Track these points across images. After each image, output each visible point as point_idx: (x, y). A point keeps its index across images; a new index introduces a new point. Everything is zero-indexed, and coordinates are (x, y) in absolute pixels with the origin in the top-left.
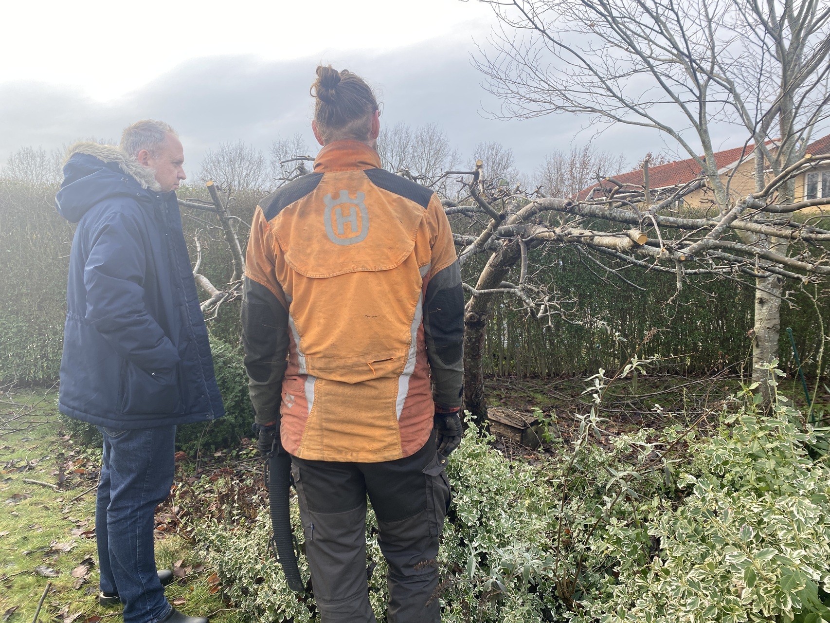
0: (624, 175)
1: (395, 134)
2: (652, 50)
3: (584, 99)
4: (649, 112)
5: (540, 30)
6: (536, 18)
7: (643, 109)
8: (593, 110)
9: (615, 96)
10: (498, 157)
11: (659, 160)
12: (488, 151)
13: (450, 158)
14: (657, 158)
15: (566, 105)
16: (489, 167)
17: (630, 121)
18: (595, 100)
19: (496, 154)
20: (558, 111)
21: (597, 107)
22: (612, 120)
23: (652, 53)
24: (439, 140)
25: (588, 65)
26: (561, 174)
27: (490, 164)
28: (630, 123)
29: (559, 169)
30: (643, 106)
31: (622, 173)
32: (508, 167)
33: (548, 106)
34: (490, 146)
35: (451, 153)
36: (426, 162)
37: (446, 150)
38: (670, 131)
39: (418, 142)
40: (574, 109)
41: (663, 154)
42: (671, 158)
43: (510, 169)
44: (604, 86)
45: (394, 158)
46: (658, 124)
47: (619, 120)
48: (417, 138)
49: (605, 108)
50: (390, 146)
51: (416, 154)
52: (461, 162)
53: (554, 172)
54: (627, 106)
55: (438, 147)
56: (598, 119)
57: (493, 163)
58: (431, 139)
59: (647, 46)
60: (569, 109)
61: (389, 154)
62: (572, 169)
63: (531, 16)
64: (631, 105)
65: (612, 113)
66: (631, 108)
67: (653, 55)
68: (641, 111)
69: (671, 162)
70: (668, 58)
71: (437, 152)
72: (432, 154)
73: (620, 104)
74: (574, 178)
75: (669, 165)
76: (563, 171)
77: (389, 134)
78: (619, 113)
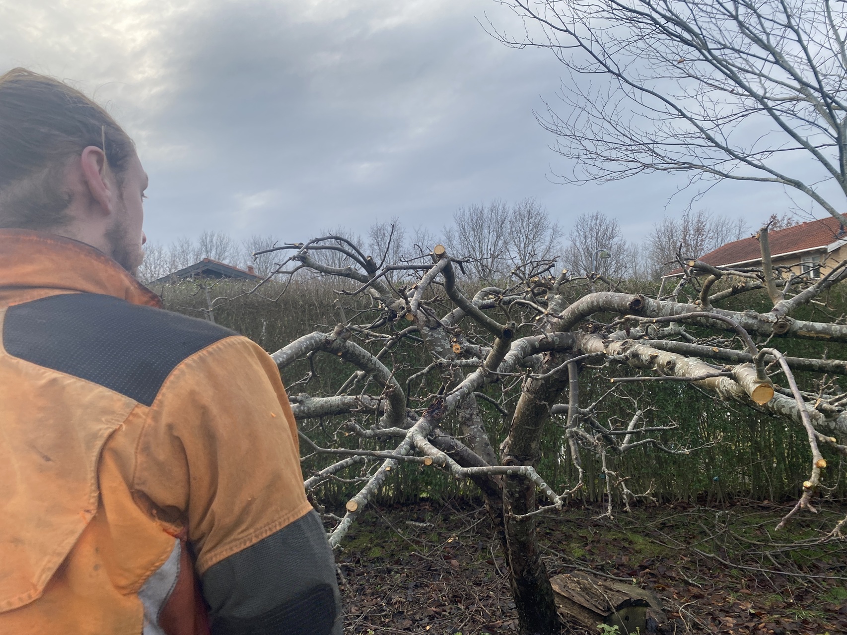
0: (745, 240)
1: (492, 211)
2: (765, 90)
3: (678, 153)
4: (766, 163)
5: (614, 73)
6: (608, 60)
7: (759, 160)
8: (691, 166)
9: (718, 145)
10: (603, 228)
11: (785, 222)
12: (592, 222)
13: (550, 231)
14: (783, 219)
15: (656, 161)
16: (593, 238)
17: (741, 176)
18: (693, 153)
19: (600, 225)
20: (646, 170)
21: (696, 162)
22: (717, 176)
23: (765, 93)
24: (537, 214)
25: (680, 111)
26: (673, 242)
27: (594, 234)
28: (742, 179)
29: (671, 237)
30: (758, 157)
31: (743, 238)
32: (613, 237)
33: (632, 165)
34: (593, 217)
35: (551, 226)
36: (524, 237)
37: (545, 224)
38: (798, 185)
39: (516, 217)
40: (666, 166)
41: (790, 215)
42: (801, 218)
43: (615, 240)
44: (704, 136)
45: (491, 234)
46: (782, 177)
47: (727, 176)
48: (515, 213)
49: (706, 163)
50: (486, 223)
51: (514, 229)
52: (562, 235)
53: (665, 240)
54: (737, 157)
55: (537, 221)
56: (698, 176)
57: (597, 234)
58: (529, 213)
59: (759, 84)
60: (660, 167)
61: (486, 231)
62: (685, 236)
63: (601, 58)
64: (741, 156)
65: (717, 168)
66: (743, 160)
67: (768, 95)
68: (756, 162)
69: (800, 224)
70: (787, 96)
71: (536, 226)
72: (530, 228)
73: (726, 156)
74: (688, 245)
75: (799, 227)
76: (676, 239)
77: (485, 211)
78: (726, 168)
